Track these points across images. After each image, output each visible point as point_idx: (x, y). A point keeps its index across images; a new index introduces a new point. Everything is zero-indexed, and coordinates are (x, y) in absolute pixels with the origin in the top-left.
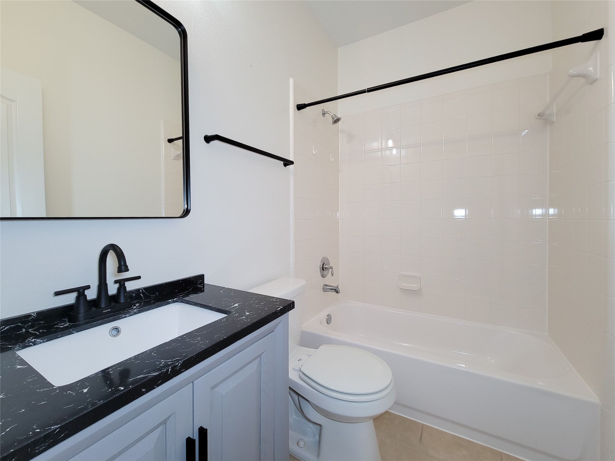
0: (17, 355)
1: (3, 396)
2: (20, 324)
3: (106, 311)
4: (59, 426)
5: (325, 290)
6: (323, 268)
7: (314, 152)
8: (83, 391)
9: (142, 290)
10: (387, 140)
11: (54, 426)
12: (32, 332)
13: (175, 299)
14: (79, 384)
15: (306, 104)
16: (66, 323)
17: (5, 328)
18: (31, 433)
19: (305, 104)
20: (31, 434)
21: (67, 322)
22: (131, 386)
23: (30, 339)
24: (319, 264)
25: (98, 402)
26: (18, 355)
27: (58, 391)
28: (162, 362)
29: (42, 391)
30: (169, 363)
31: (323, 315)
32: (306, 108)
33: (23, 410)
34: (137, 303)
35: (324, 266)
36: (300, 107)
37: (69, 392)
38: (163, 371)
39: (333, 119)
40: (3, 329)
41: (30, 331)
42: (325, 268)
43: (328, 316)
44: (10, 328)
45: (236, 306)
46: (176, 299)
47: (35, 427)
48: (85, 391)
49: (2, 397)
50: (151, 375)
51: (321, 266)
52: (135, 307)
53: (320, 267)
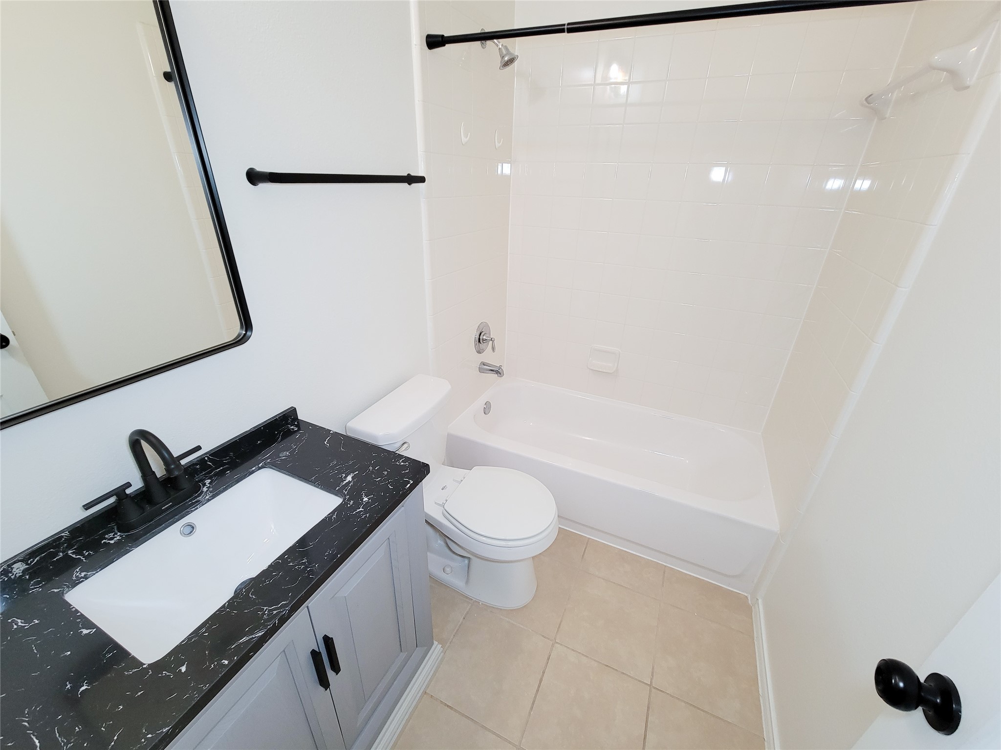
0: (74, 607)
1: (88, 686)
2: (52, 550)
3: (166, 506)
4: (170, 727)
5: (481, 370)
6: (479, 339)
7: (464, 140)
8: (181, 670)
9: (208, 458)
10: (608, 66)
11: (165, 729)
12: (74, 556)
13: (260, 466)
14: (172, 658)
15: (445, 36)
16: (116, 534)
17: (34, 560)
18: (143, 740)
19: (443, 36)
20: (144, 742)
21: (116, 531)
22: (235, 658)
23: (77, 572)
24: (475, 335)
25: (203, 687)
26: (74, 609)
27: (151, 673)
28: (266, 611)
29: (131, 673)
30: (275, 612)
31: (480, 403)
32: (444, 45)
33: (121, 707)
34: (206, 478)
35: (481, 337)
36: (435, 42)
37: (164, 672)
38: (269, 627)
39: (503, 57)
40: (31, 562)
41: (71, 555)
42: (483, 340)
43: (486, 404)
44: (41, 558)
45: (350, 482)
46: (261, 464)
47: (144, 731)
48: (183, 669)
49: (86, 687)
50: (255, 637)
51: (477, 337)
52: (205, 489)
53: (475, 339)
